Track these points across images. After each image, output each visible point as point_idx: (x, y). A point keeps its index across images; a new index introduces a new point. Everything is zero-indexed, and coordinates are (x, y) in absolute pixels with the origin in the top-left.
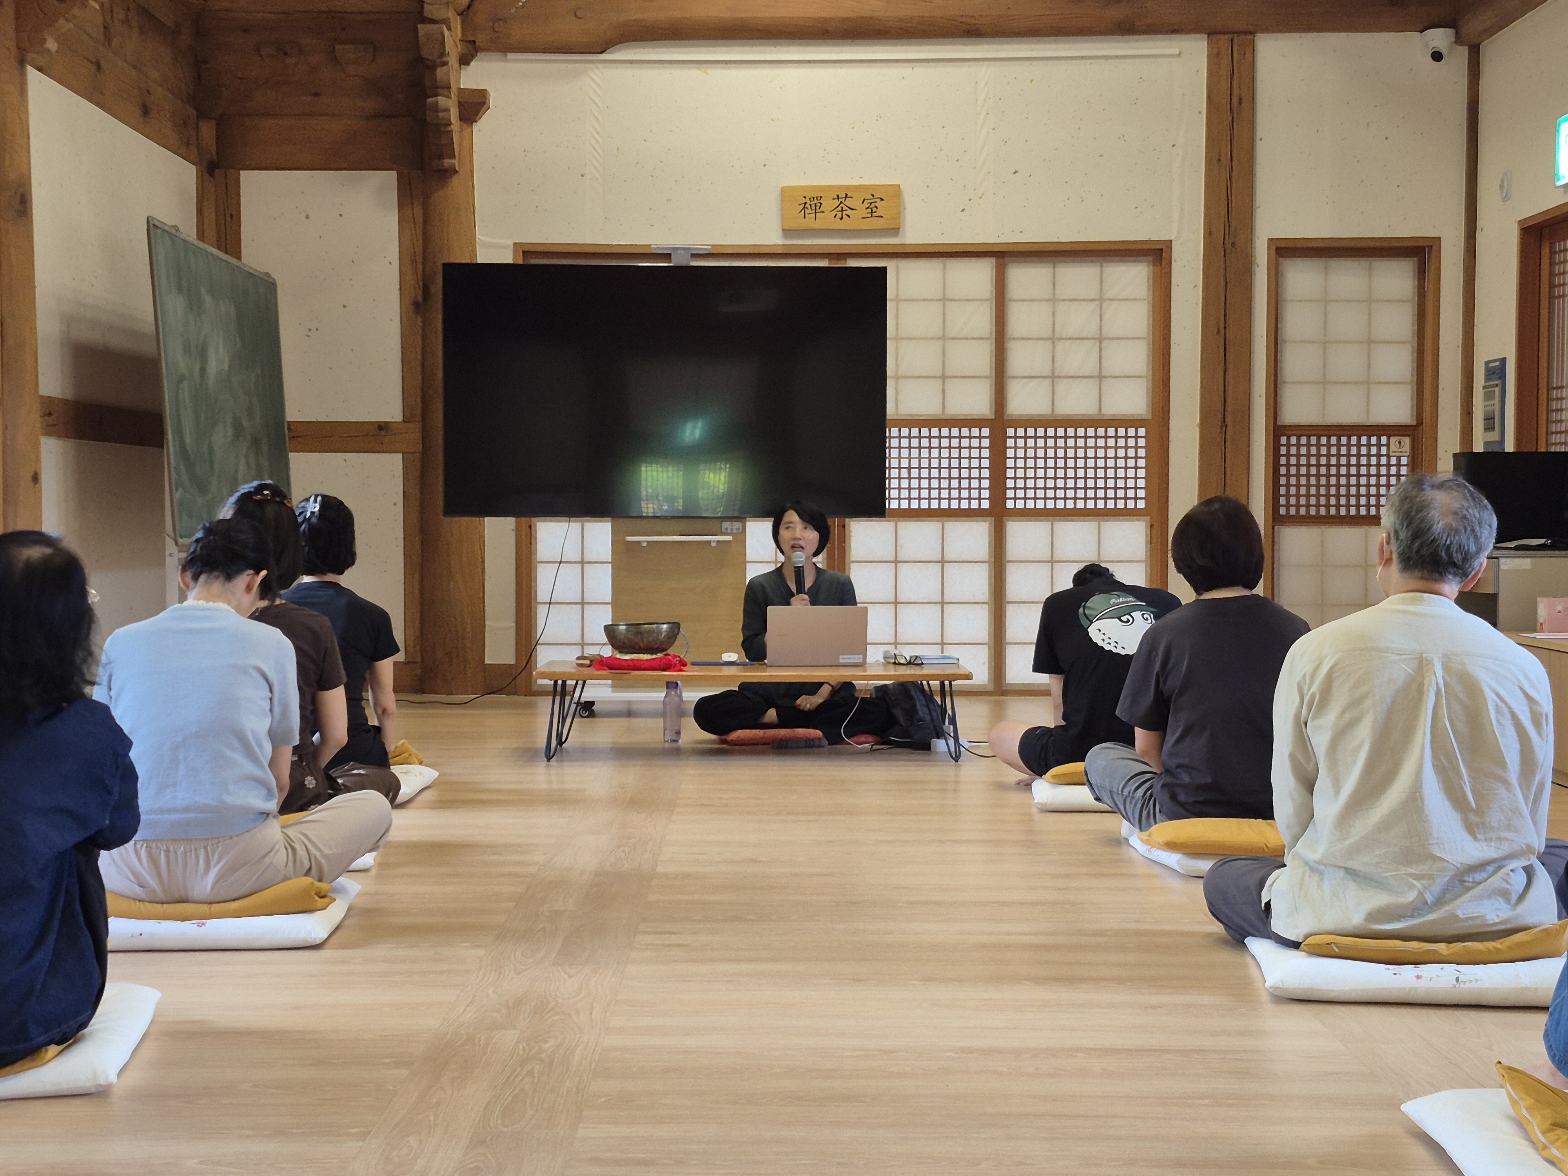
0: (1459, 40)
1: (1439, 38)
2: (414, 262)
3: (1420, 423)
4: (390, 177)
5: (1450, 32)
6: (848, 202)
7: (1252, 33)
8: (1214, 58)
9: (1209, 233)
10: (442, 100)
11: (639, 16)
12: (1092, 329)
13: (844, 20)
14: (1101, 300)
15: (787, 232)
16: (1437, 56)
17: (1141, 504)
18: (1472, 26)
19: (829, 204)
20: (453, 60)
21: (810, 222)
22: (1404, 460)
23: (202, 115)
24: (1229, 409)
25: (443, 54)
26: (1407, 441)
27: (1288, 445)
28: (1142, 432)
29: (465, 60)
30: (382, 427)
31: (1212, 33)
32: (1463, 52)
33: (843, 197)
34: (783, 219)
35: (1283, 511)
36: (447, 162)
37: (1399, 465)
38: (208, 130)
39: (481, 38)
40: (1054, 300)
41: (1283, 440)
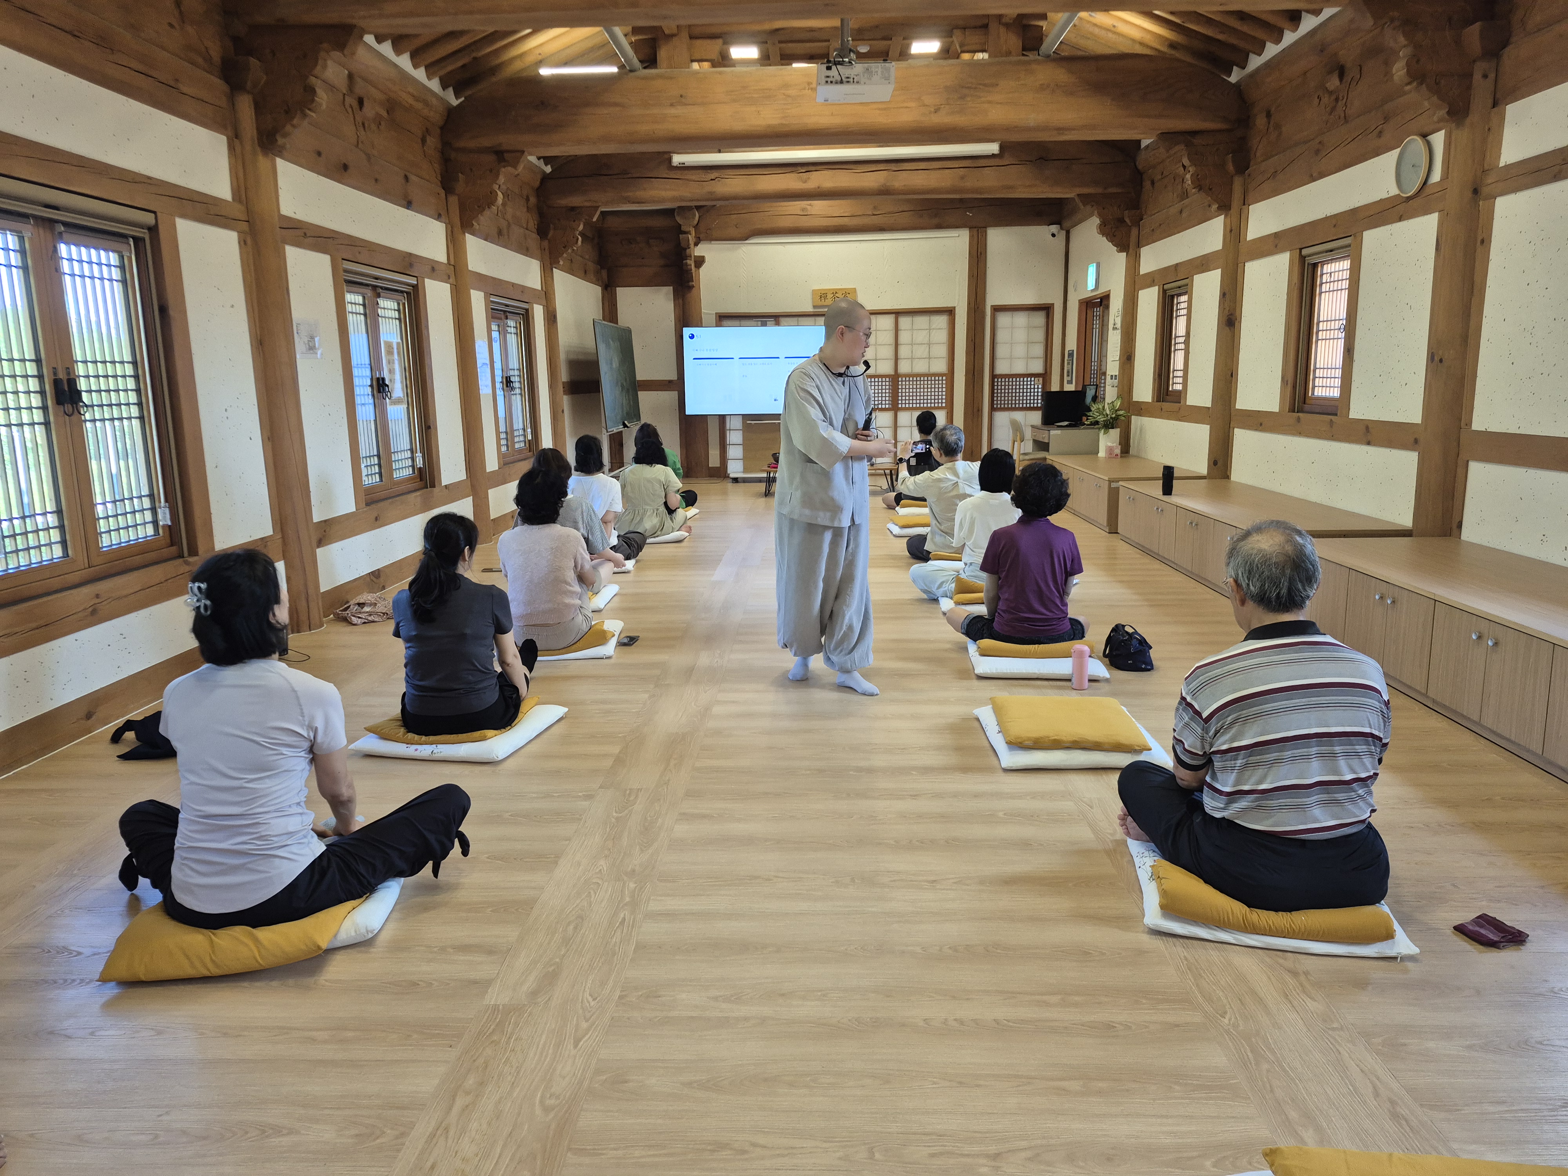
0: (1062, 228)
1: (1054, 228)
2: (680, 320)
3: (1046, 372)
4: (669, 289)
5: (1058, 226)
6: (837, 295)
7: (986, 228)
8: (971, 237)
9: (969, 304)
10: (688, 261)
11: (759, 227)
12: (926, 341)
13: (834, 226)
14: (930, 329)
15: (814, 307)
16: (1053, 235)
17: (944, 405)
18: (1067, 224)
19: (830, 296)
20: (692, 246)
21: (823, 303)
22: (1040, 386)
23: (602, 268)
24: (976, 370)
25: (689, 245)
26: (1041, 379)
27: (998, 382)
28: (944, 378)
29: (696, 244)
30: (670, 382)
31: (971, 228)
32: (1064, 233)
33: (835, 292)
34: (813, 302)
35: (995, 406)
36: (691, 283)
37: (1038, 388)
38: (604, 273)
39: (701, 236)
40: (912, 329)
41: (996, 380)
